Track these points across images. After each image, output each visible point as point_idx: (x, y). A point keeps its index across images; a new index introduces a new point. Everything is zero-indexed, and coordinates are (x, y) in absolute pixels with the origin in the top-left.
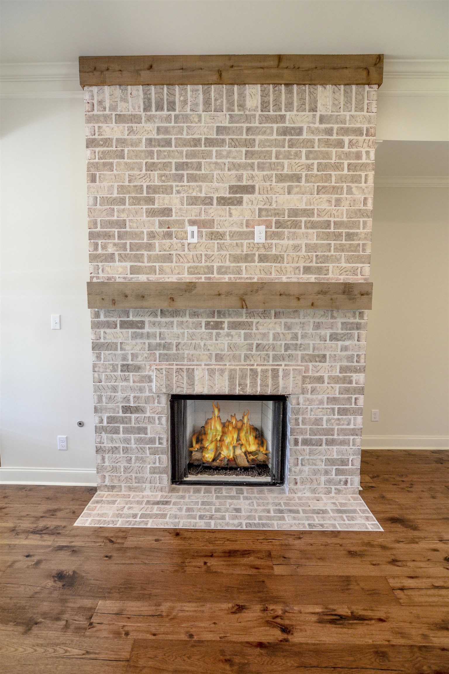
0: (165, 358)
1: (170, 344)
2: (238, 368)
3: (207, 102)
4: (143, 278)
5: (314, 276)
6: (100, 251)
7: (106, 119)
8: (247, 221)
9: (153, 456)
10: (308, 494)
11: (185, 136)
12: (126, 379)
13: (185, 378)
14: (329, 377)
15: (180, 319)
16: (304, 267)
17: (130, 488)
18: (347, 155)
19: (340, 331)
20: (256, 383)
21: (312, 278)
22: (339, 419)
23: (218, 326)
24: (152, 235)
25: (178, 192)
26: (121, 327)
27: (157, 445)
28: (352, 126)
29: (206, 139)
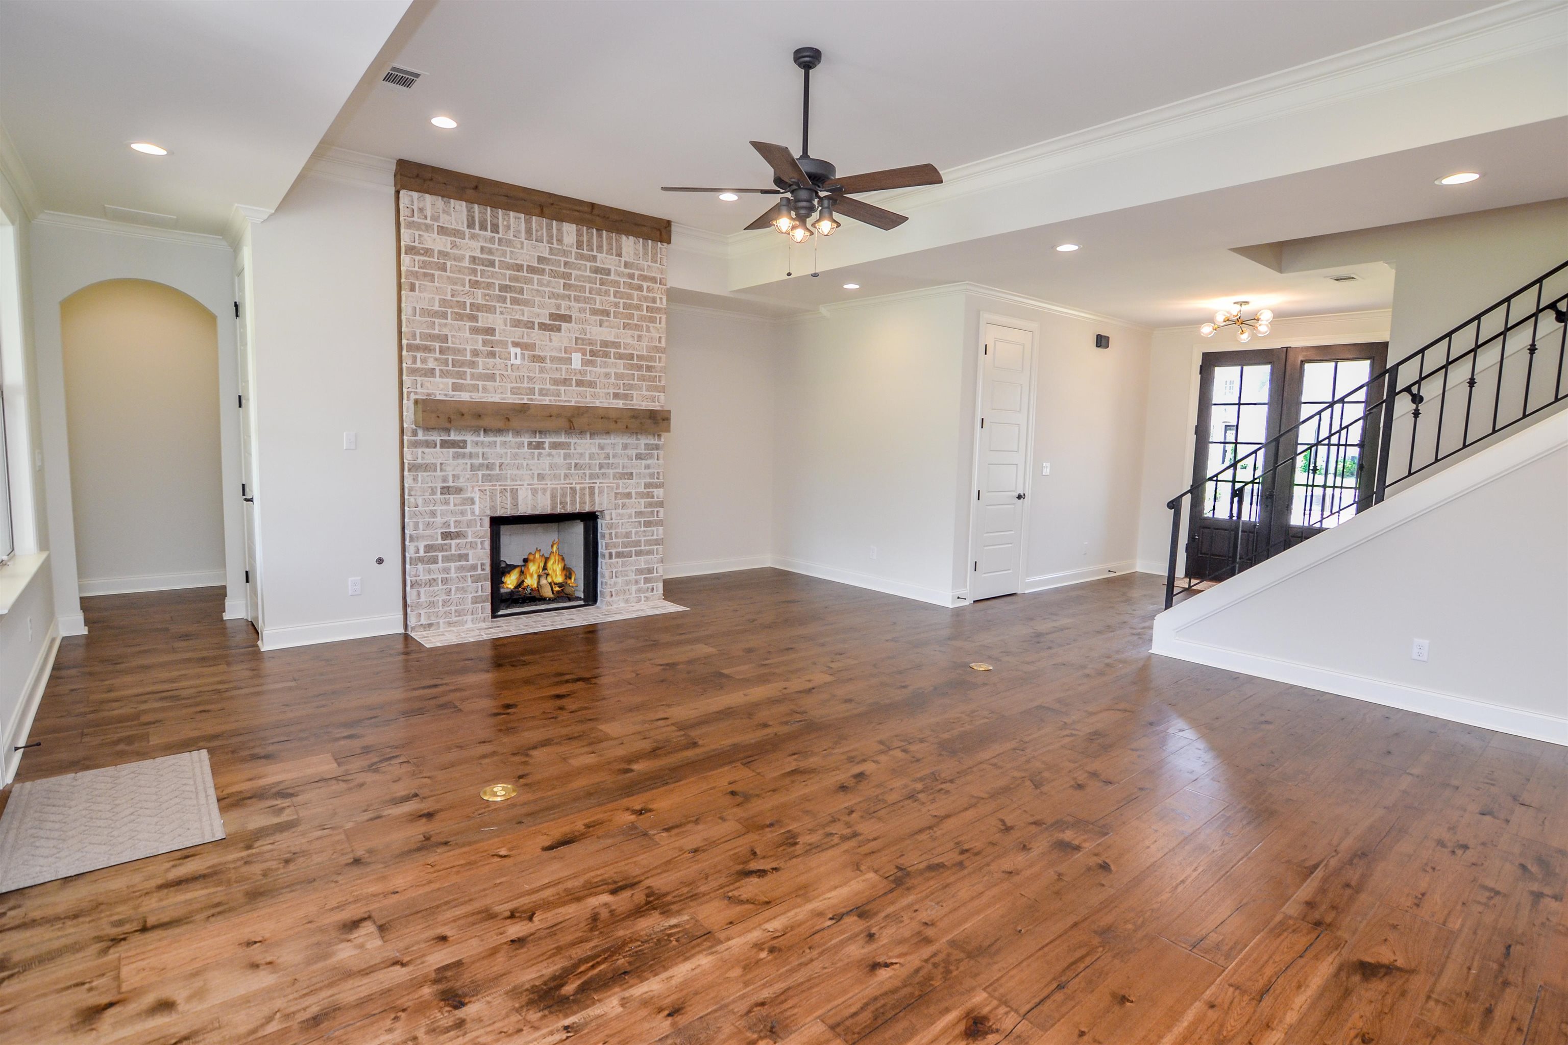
0: (487, 478)
1: (493, 464)
2: (559, 486)
3: (529, 231)
4: (465, 396)
5: (622, 402)
6: (419, 365)
7: (428, 228)
8: (565, 347)
9: (475, 585)
10: (622, 605)
11: (508, 260)
12: (447, 503)
13: (509, 498)
14: (636, 493)
15: (503, 439)
16: (614, 393)
17: (449, 624)
18: (646, 299)
19: (643, 451)
20: (575, 501)
21: (620, 404)
22: (645, 531)
23: (539, 446)
24: (475, 353)
25: (502, 313)
26: (442, 447)
27: (479, 572)
28: (648, 274)
29: (528, 266)
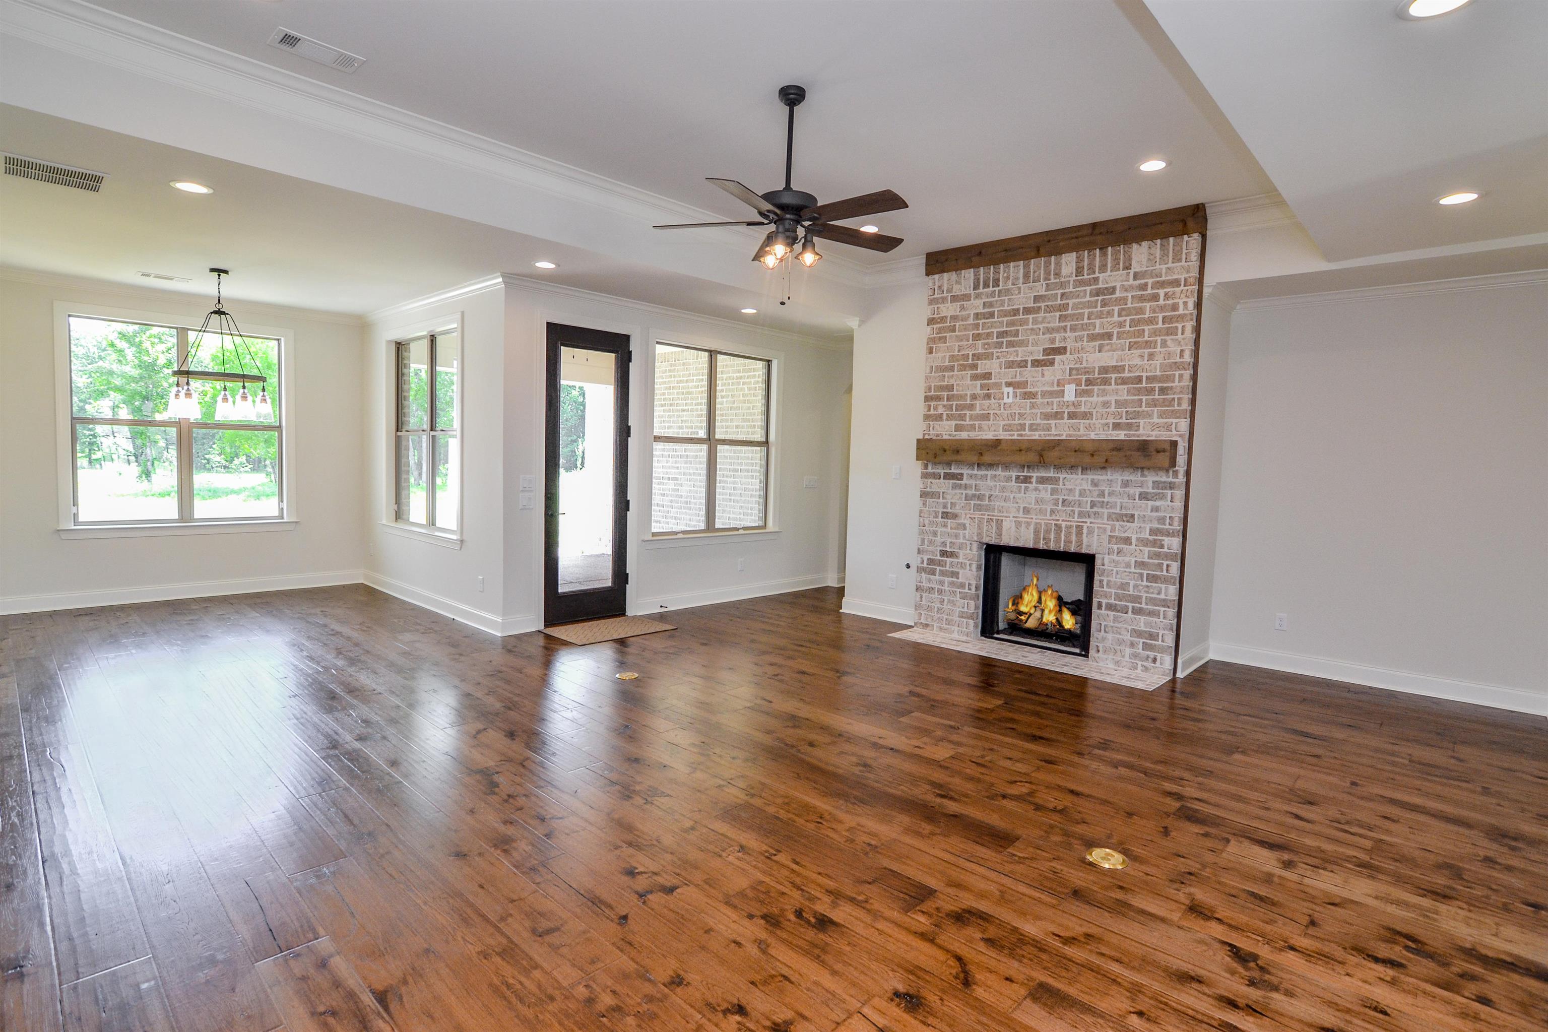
0: (978, 508)
1: (984, 495)
2: (1043, 522)
3: (1026, 276)
4: (964, 435)
5: (1123, 433)
6: (932, 412)
7: (944, 300)
8: (1058, 380)
9: (962, 601)
10: (1111, 666)
11: (1006, 308)
12: (945, 526)
13: (994, 528)
14: (1138, 539)
15: (993, 473)
16: (1114, 423)
17: (941, 629)
18: (1162, 309)
19: (1150, 490)
20: (1060, 539)
21: (1121, 435)
22: (1147, 586)
23: (1027, 480)
24: (974, 397)
25: (998, 358)
26: (944, 478)
27: (967, 590)
28: (1169, 278)
29: (1024, 308)
